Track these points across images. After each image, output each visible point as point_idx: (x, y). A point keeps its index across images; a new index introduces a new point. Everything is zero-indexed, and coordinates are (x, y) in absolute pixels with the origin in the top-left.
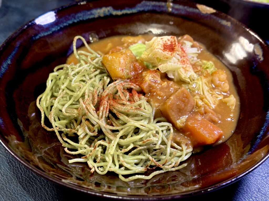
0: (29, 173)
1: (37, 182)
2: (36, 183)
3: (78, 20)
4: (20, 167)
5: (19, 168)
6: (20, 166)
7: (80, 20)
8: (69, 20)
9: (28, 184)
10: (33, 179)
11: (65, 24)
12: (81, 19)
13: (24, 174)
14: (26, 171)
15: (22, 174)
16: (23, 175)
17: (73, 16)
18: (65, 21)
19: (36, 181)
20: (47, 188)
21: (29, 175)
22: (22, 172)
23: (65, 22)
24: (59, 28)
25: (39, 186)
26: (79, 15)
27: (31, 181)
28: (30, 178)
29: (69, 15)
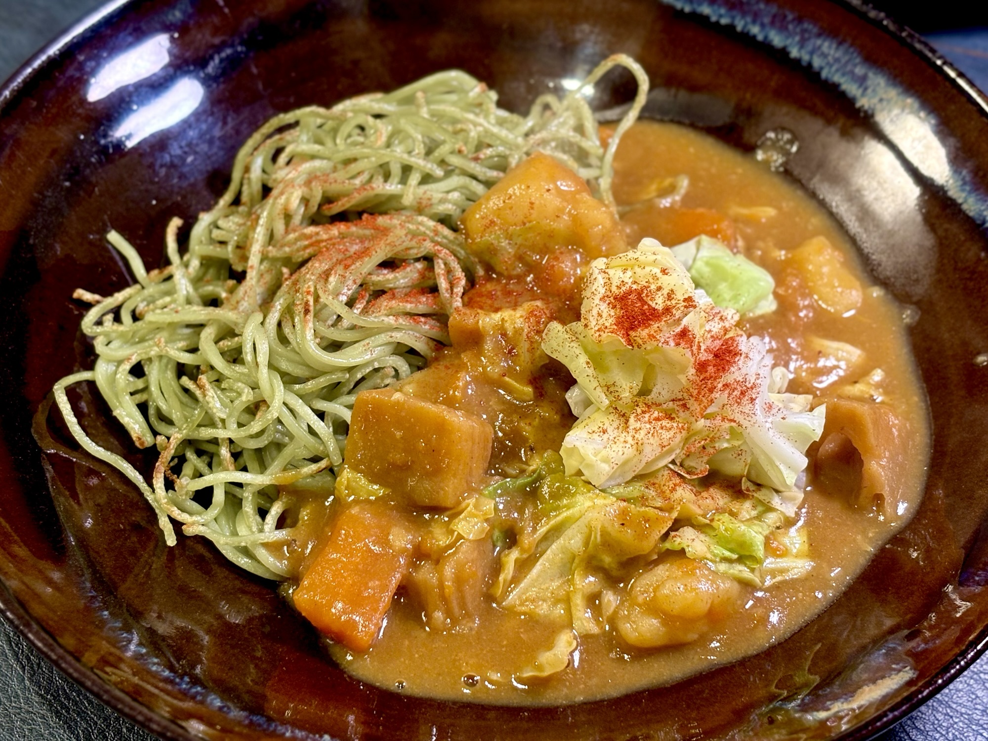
0: (52, 673)
1: (86, 708)
2: (85, 713)
3: (806, 58)
4: (14, 651)
5: (10, 655)
6: (11, 645)
7: (810, 65)
8: (783, 28)
9: (52, 717)
10: (68, 698)
11: (755, 30)
12: (817, 63)
13: (30, 679)
14: (39, 665)
15: (23, 679)
16: (27, 682)
17: (804, 31)
18: (767, 20)
19: (82, 703)
20: (127, 728)
21: (50, 681)
22: (23, 668)
23: (763, 26)
24: (724, 21)
25: (96, 723)
26: (827, 46)
27: (63, 706)
28: (59, 695)
29: (799, 20)
